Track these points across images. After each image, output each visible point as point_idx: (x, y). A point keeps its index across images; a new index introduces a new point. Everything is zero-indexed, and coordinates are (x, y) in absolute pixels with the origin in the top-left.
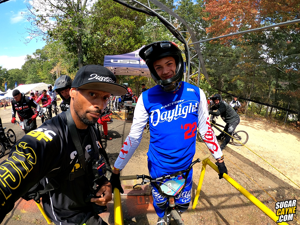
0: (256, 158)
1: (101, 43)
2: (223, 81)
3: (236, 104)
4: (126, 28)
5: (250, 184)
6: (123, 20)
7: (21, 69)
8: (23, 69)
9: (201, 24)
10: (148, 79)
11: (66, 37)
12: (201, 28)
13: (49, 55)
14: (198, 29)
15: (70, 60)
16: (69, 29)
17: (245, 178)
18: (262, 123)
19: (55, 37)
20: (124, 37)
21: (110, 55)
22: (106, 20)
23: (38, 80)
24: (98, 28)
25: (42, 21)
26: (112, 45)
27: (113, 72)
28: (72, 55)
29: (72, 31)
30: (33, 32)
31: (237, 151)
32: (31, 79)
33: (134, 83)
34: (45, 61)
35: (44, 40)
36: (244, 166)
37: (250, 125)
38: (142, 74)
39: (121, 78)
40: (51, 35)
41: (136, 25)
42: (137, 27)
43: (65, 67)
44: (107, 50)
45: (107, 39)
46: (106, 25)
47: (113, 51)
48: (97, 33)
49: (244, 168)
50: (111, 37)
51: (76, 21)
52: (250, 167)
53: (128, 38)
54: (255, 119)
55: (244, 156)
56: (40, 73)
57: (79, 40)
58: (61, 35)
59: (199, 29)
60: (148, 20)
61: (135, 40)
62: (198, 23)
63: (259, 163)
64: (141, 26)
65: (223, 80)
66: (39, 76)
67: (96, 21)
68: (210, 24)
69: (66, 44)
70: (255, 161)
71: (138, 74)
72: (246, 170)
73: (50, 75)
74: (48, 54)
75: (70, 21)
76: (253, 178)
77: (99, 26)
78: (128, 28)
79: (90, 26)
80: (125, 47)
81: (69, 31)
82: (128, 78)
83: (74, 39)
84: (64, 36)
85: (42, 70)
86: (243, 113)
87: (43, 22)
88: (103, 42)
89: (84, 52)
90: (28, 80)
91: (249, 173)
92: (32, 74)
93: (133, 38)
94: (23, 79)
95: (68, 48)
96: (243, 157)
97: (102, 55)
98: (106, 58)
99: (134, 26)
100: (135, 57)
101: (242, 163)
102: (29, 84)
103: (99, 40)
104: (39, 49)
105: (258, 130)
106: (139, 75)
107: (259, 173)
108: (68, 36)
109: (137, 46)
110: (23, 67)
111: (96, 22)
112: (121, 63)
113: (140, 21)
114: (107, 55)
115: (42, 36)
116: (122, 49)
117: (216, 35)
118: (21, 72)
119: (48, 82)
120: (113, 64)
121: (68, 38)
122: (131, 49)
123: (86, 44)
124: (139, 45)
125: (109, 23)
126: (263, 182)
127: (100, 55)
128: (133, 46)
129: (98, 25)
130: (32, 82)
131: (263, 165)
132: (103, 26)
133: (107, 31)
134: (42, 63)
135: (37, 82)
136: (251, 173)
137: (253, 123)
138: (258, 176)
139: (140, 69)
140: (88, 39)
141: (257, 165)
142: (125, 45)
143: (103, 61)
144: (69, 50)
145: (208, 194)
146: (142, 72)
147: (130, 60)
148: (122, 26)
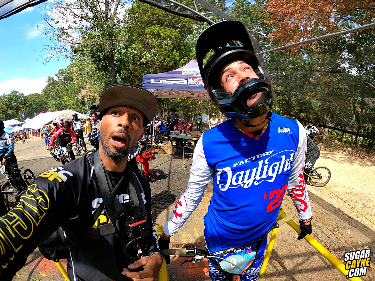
0: (341, 203)
1: (137, 59)
2: (294, 101)
3: (313, 130)
4: (168, 39)
5: (334, 239)
6: (164, 28)
7: (42, 93)
8: (45, 94)
9: (262, 29)
10: (199, 101)
11: (94, 53)
12: (263, 34)
13: (75, 76)
14: (258, 35)
15: (100, 81)
16: (97, 43)
17: (328, 230)
18: (347, 154)
19: (81, 54)
20: (166, 50)
21: (150, 74)
22: (143, 30)
23: (63, 107)
24: (134, 40)
25: (64, 35)
26: (152, 61)
27: (154, 94)
28: (103, 75)
29: (102, 45)
30: (53, 49)
31: (317, 194)
32: (54, 105)
33: (182, 106)
34: (70, 84)
35: (68, 58)
36: (327, 214)
37: (331, 157)
38: (191, 96)
39: (166, 101)
40: (75, 52)
41: (181, 35)
42: (182, 37)
43: (96, 90)
44: (146, 67)
45: (145, 54)
46: (143, 36)
47: (153, 69)
48: (132, 46)
49: (326, 217)
50: (150, 51)
51: (105, 33)
52: (334, 216)
53: (172, 50)
54: (336, 148)
55: (326, 201)
56: (65, 98)
57: (110, 56)
58: (87, 51)
59: (260, 36)
60: (195, 27)
61: (181, 54)
62: (259, 27)
63: (346, 209)
64: (188, 35)
65: (293, 99)
66: (64, 101)
67: (131, 32)
68: (273, 28)
69: (95, 62)
70: (340, 207)
71: (186, 96)
72: (329, 220)
73: (77, 100)
74: (73, 75)
75: (98, 34)
76: (339, 230)
77: (134, 38)
78: (171, 38)
79: (124, 38)
80: (168, 62)
81: (98, 45)
82: (174, 101)
83: (104, 56)
84: (91, 52)
85: (68, 94)
86: (321, 141)
87: (64, 37)
88: (140, 57)
89: (118, 71)
90: (51, 107)
91: (333, 224)
92: (55, 100)
93: (178, 51)
94: (44, 106)
95: (97, 66)
96: (324, 202)
97: (140, 74)
98: (145, 78)
99: (178, 36)
100: (182, 75)
101: (323, 210)
102: (51, 112)
103: (135, 56)
104: (63, 69)
105: (341, 164)
106: (188, 97)
107: (346, 224)
108: (97, 52)
109: (183, 60)
110: (44, 91)
111: (130, 34)
112: (164, 83)
113: (185, 29)
114: (147, 74)
115: (65, 54)
116: (165, 65)
117: (282, 42)
118: (42, 98)
119: (75, 109)
120: (155, 85)
121: (96, 54)
122: (176, 65)
123: (120, 60)
124: (185, 59)
125: (147, 33)
126: (351, 236)
127: (138, 74)
128: (178, 61)
129: (134, 36)
130: (56, 109)
131: (351, 212)
132: (140, 37)
133: (145, 44)
134: (67, 85)
135: (61, 109)
136: (336, 223)
137: (335, 154)
138: (344, 227)
139: (189, 90)
140: (122, 55)
141: (343, 213)
142: (169, 60)
143: (141, 80)
144: (99, 69)
145: (280, 253)
146: (191, 94)
147: (176, 80)
148: (163, 37)
